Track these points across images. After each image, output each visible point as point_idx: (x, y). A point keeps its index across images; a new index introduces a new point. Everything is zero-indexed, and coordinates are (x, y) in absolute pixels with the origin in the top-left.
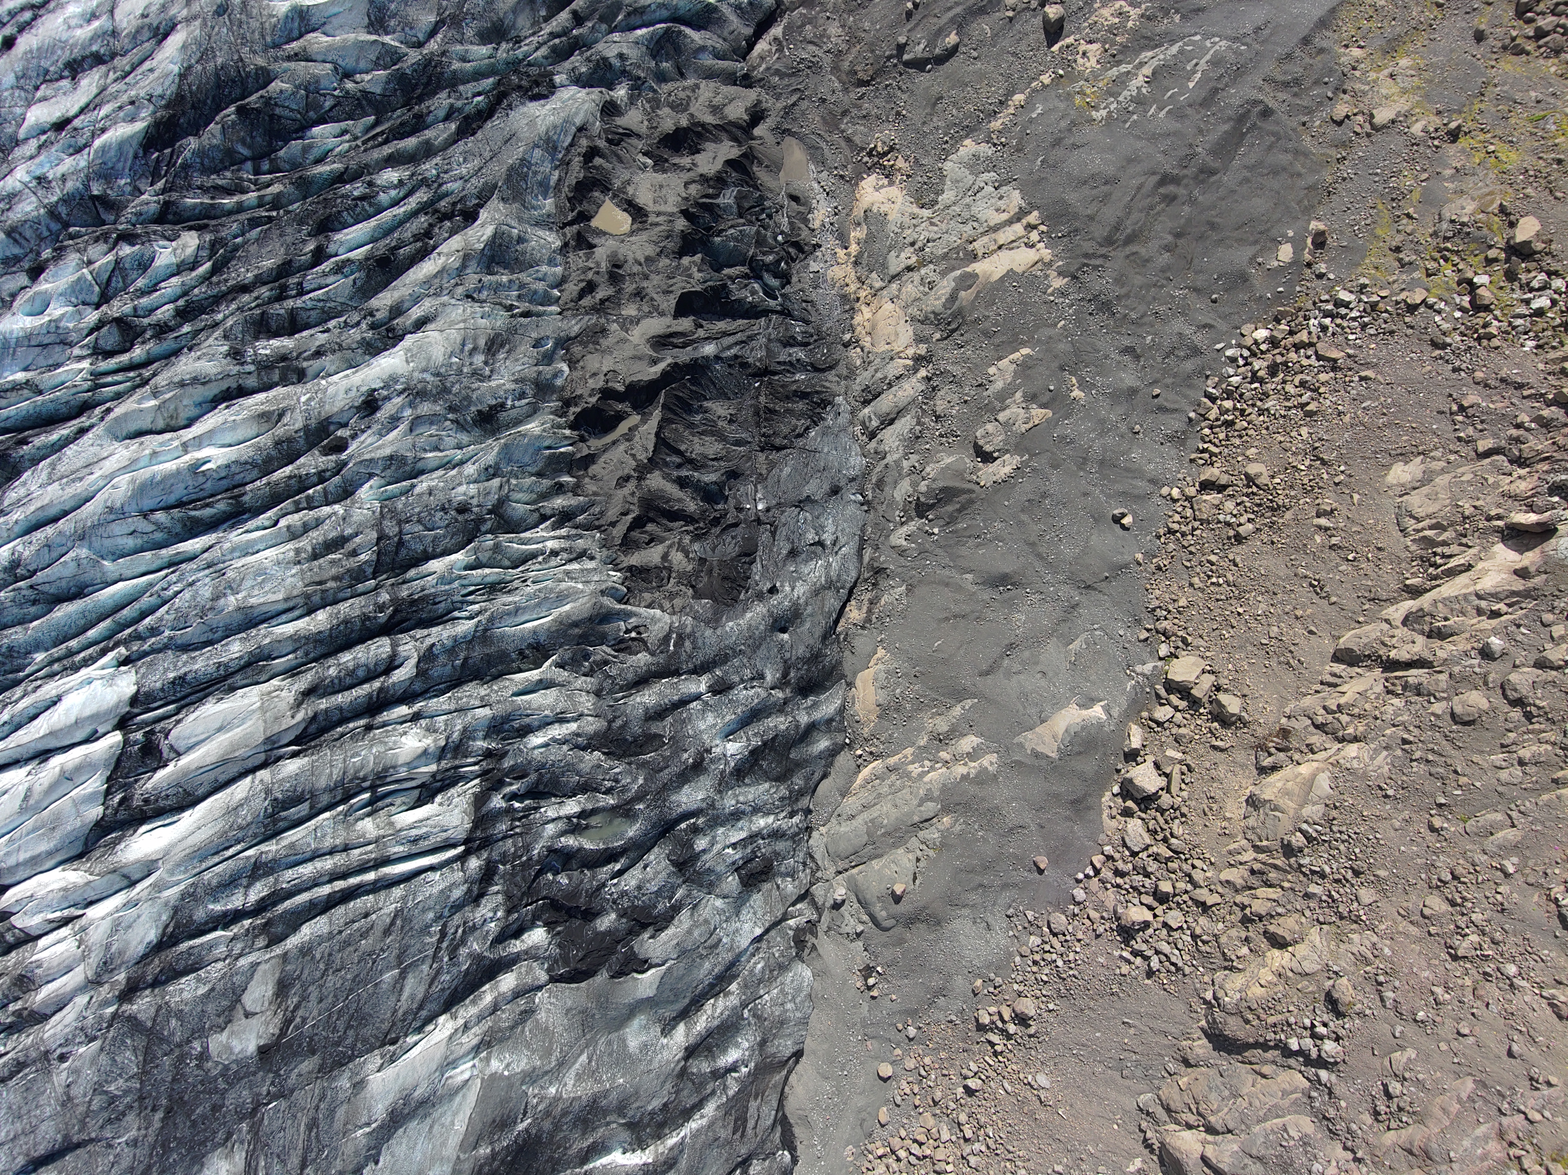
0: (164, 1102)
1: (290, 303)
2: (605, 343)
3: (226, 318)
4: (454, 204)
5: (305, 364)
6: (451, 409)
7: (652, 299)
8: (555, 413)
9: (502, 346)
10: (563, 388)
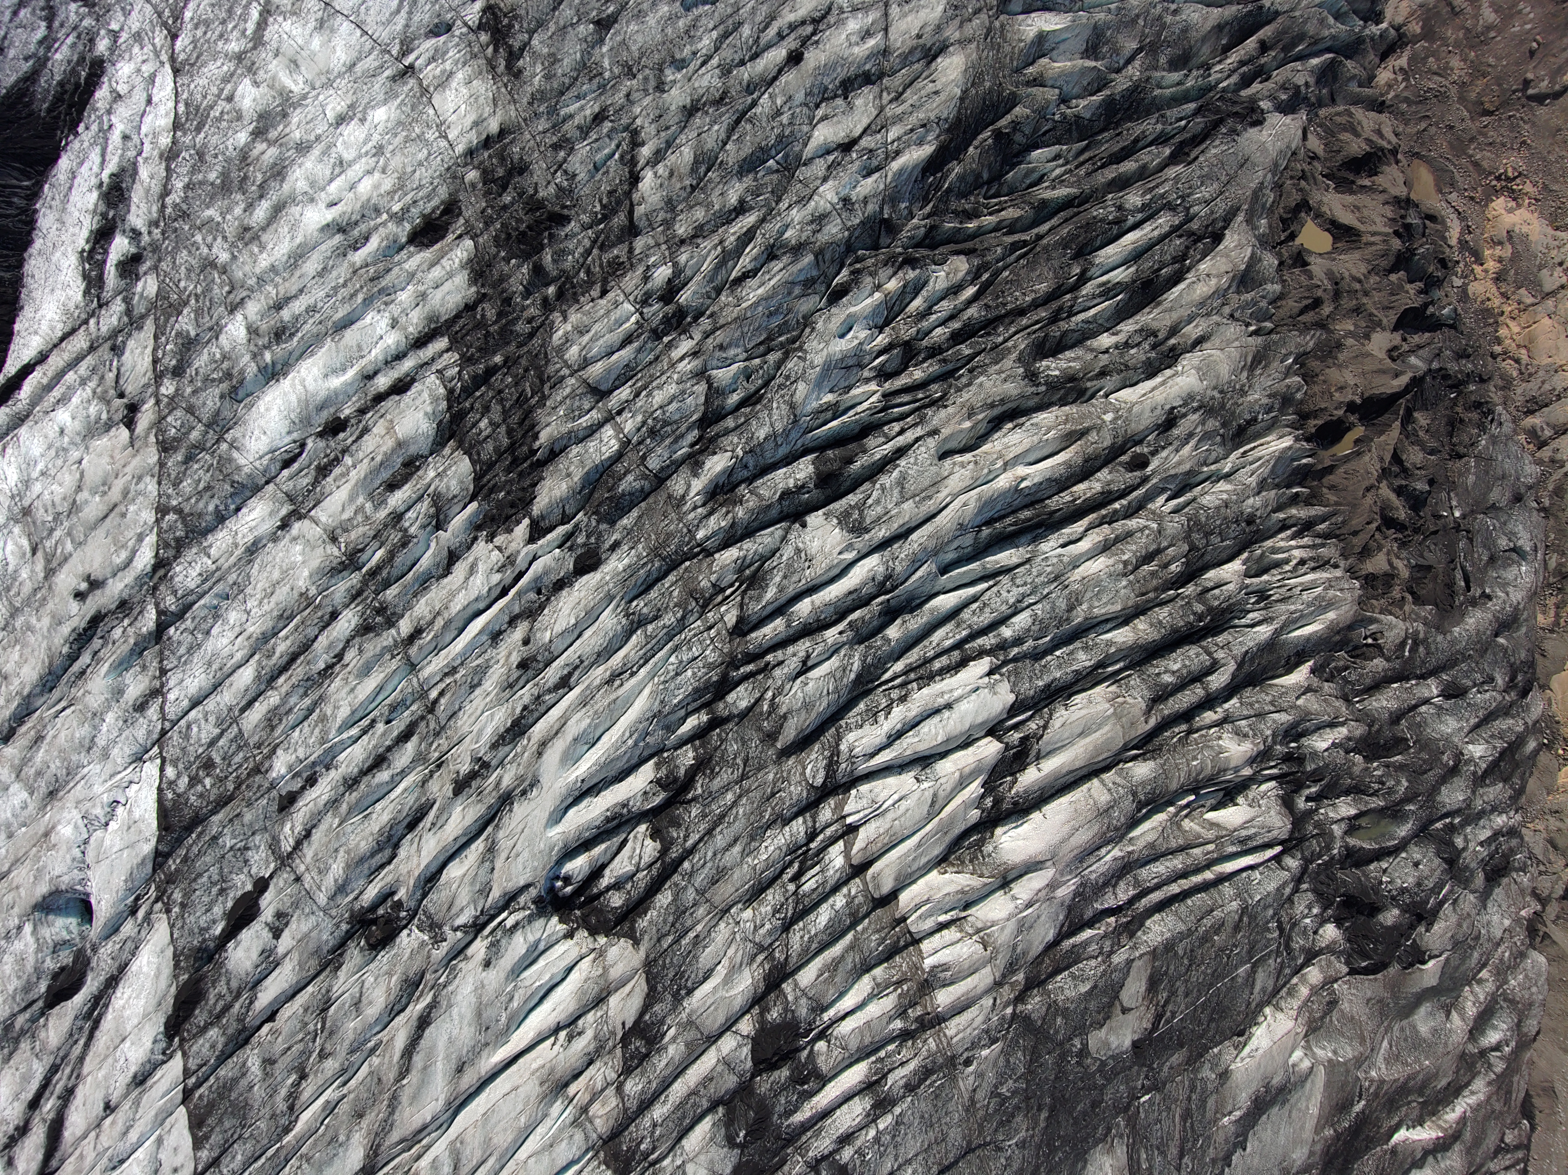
0: (1048, 1100)
1: (1064, 325)
2: (1341, 357)
3: (1006, 341)
4: (1207, 226)
5: (1089, 384)
6: (1224, 425)
7: (1371, 315)
8: (1293, 426)
9: (1260, 362)
10: (1302, 402)
